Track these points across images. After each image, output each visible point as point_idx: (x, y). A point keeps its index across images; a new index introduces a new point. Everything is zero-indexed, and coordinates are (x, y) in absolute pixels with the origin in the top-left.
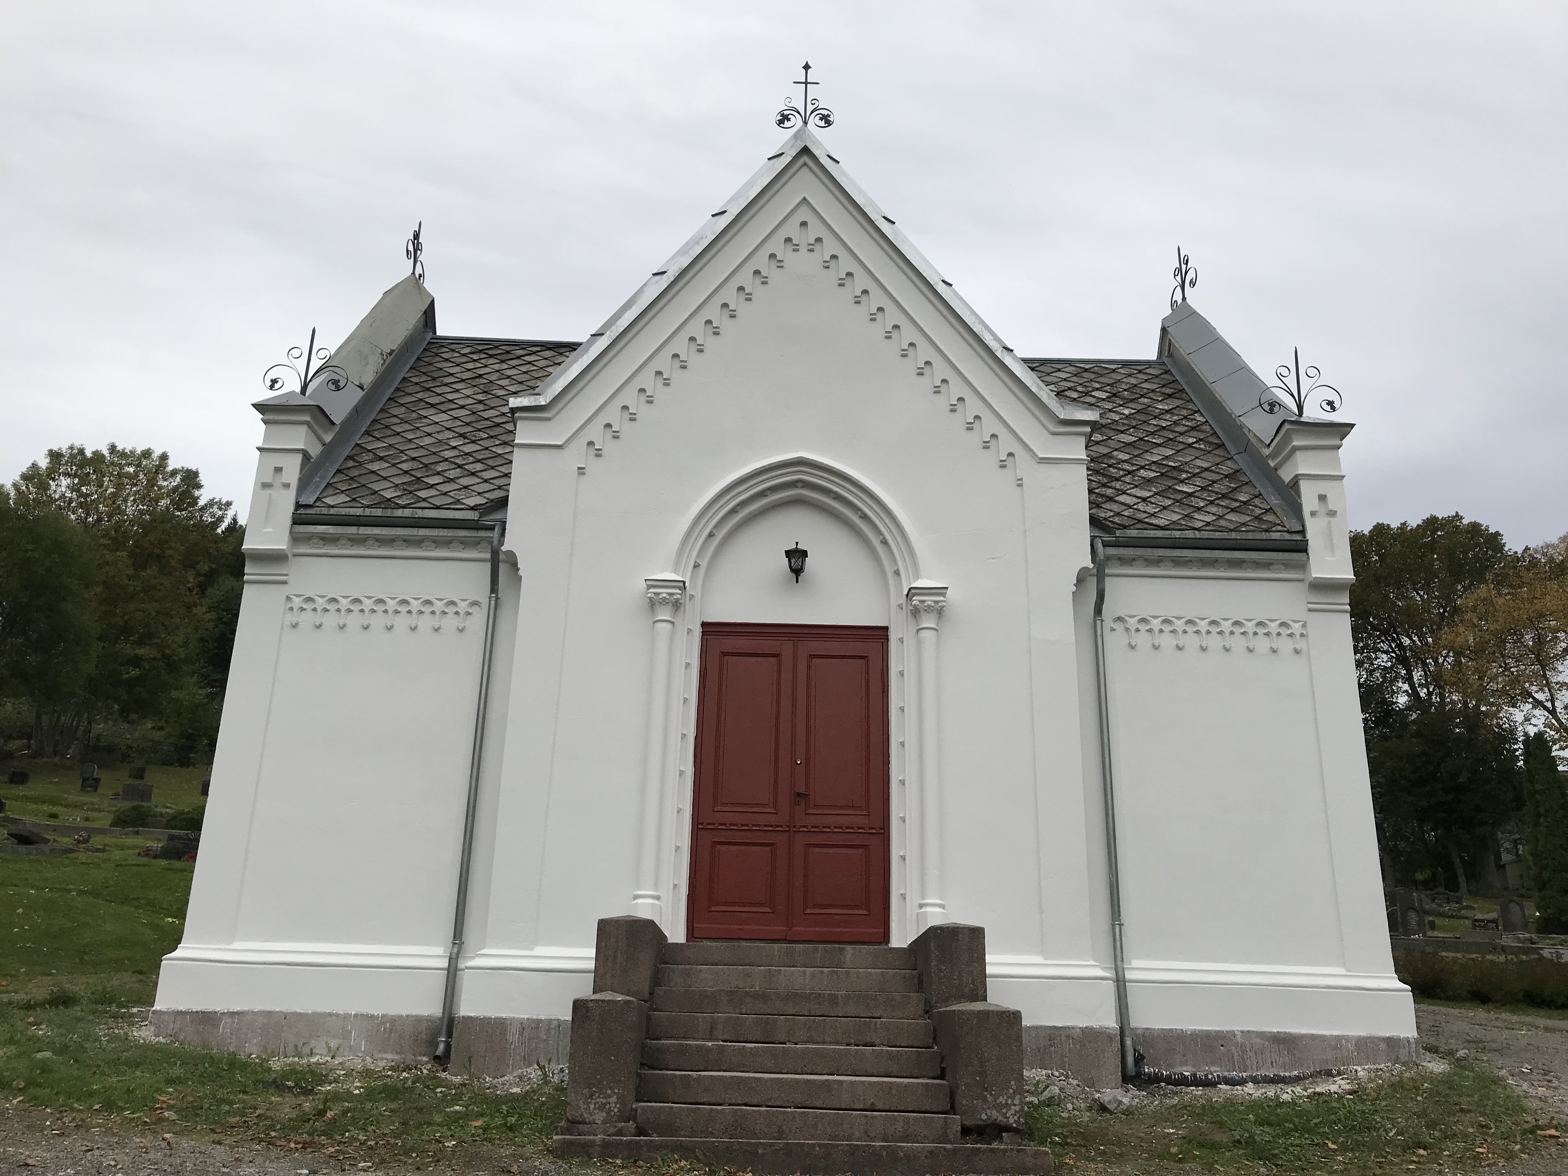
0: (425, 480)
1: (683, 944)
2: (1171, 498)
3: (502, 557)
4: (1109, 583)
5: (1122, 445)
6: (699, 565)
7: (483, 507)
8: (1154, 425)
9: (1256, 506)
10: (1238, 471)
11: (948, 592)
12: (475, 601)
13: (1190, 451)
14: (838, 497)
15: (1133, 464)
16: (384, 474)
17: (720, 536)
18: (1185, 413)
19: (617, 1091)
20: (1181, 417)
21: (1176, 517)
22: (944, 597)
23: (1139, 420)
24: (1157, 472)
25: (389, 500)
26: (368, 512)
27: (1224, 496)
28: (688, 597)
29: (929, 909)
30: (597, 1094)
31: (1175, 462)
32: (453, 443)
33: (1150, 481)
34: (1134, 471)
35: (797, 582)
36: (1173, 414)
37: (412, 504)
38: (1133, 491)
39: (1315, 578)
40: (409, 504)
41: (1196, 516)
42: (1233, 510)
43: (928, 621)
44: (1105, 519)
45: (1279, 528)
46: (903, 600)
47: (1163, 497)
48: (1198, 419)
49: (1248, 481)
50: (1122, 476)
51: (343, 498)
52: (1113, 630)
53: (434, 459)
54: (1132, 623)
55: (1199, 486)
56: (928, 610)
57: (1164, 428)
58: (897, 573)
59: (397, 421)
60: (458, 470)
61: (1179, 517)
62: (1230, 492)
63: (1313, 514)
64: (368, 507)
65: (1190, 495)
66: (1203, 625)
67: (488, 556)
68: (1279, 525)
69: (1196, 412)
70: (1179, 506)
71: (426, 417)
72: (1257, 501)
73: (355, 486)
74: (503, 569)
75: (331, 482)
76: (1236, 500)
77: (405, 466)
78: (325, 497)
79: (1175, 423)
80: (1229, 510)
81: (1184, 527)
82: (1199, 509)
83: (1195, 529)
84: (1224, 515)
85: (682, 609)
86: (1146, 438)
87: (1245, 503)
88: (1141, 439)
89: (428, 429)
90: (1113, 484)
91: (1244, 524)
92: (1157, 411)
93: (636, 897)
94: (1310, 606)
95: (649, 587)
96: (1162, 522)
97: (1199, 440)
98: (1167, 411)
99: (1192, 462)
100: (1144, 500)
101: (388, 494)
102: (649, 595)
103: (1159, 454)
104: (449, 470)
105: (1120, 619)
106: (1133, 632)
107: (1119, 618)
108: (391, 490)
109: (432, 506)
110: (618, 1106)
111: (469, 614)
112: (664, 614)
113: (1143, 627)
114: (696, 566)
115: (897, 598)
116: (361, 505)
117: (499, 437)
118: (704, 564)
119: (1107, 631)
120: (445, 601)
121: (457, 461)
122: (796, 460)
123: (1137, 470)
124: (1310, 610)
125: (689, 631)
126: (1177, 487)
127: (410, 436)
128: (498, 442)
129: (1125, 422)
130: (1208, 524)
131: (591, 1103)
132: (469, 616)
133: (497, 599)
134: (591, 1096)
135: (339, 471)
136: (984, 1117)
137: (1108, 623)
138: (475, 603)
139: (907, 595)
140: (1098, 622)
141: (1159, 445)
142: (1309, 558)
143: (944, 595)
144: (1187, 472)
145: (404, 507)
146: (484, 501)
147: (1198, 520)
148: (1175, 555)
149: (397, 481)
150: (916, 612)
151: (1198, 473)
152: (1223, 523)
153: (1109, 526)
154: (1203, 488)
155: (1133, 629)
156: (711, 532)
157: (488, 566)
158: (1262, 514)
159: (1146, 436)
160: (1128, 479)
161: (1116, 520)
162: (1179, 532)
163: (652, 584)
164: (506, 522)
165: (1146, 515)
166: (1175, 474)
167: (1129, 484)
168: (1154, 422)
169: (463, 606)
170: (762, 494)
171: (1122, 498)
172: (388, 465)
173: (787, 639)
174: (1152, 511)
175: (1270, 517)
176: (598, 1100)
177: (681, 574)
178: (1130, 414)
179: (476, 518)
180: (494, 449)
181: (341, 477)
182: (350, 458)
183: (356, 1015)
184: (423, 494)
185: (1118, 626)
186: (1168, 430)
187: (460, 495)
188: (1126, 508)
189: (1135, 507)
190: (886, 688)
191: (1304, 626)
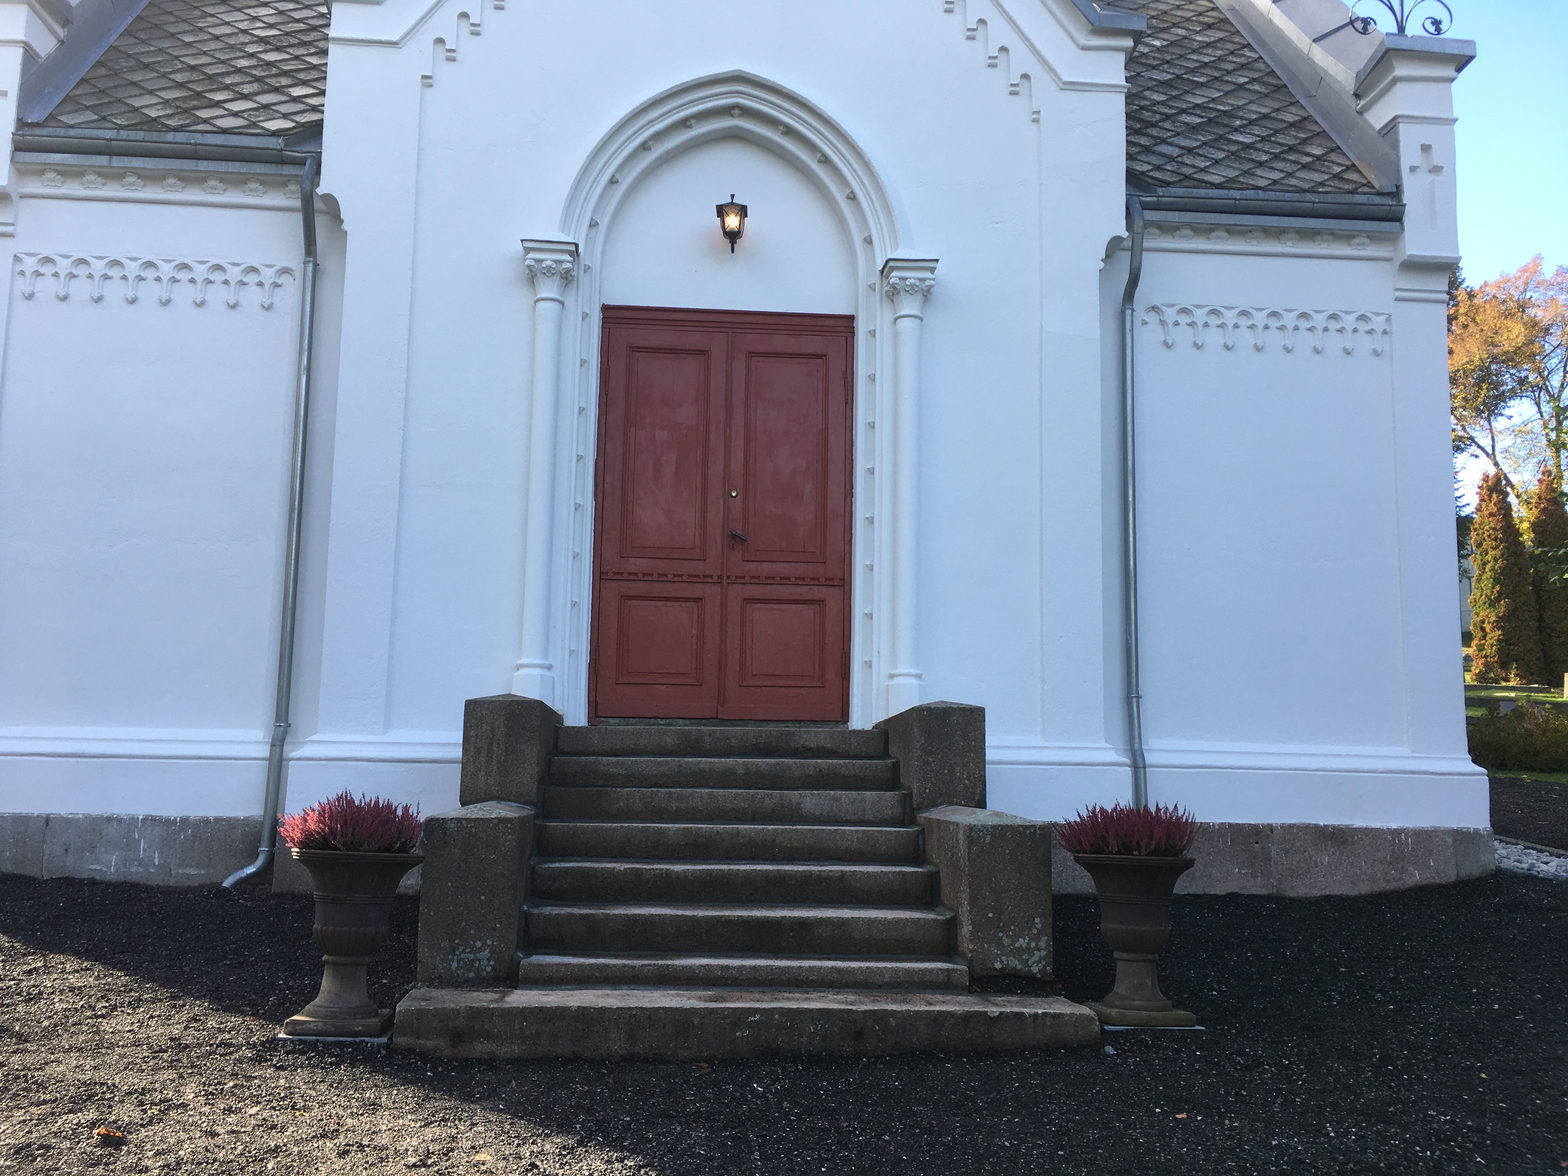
0: (208, 95)
1: (585, 727)
2: (1224, 150)
3: (318, 205)
4: (1148, 259)
5: (1155, 83)
6: (597, 224)
7: (291, 132)
8: (1194, 60)
9: (1334, 162)
10: (1305, 119)
11: (939, 266)
12: (284, 268)
13: (1242, 93)
14: (789, 131)
15: (1171, 107)
16: (150, 86)
17: (626, 182)
18: (1231, 47)
19: (489, 942)
20: (1227, 52)
21: (1232, 174)
22: (932, 272)
23: (1174, 54)
24: (1202, 117)
25: (154, 120)
26: (124, 134)
27: (1291, 149)
28: (582, 267)
29: (901, 680)
30: (461, 948)
31: (1225, 106)
32: (251, 49)
33: (1194, 128)
34: (1173, 115)
35: (733, 251)
36: (1216, 48)
37: (188, 125)
38: (1175, 140)
39: (1410, 256)
40: (182, 126)
41: (1259, 172)
42: (1305, 166)
43: (909, 306)
44: (1143, 173)
45: (1366, 189)
46: (876, 279)
47: (1214, 148)
48: (1249, 54)
49: (1319, 130)
50: (1160, 121)
51: (91, 116)
52: (1145, 323)
53: (221, 69)
54: (1170, 314)
55: (1258, 136)
56: (911, 290)
57: (1206, 64)
58: (869, 241)
59: (172, 19)
60: (256, 85)
61: (1237, 173)
62: (1300, 144)
63: (1413, 169)
64: (123, 128)
65: (1248, 146)
66: (1260, 318)
67: (298, 203)
68: (1364, 185)
69: (1244, 46)
70: (1236, 159)
71: (212, 16)
72: (1333, 157)
73: (106, 101)
74: (321, 224)
75: (72, 94)
76: (1308, 154)
77: (179, 78)
78: (61, 114)
79: (1220, 59)
80: (1300, 166)
81: (1245, 186)
82: (1261, 164)
83: (1259, 188)
84: (1294, 172)
85: (575, 282)
86: (1185, 76)
87: (1318, 158)
88: (1178, 77)
89: (217, 31)
90: (1149, 131)
91: (1321, 184)
92: (1195, 43)
93: (519, 667)
94: (1400, 294)
95: (528, 250)
96: (1216, 179)
97: (1253, 80)
98: (1208, 45)
99: (1246, 107)
100: (1190, 151)
101: (153, 113)
102: (527, 262)
103: (1203, 96)
104: (242, 83)
105: (1154, 309)
106: (1170, 326)
107: (1153, 307)
108: (158, 107)
109: (215, 129)
110: (492, 963)
111: (277, 285)
112: (548, 289)
113: (1184, 319)
114: (593, 225)
115: (868, 273)
116: (114, 126)
117: (316, 44)
118: (604, 222)
119: (1137, 323)
120: (243, 267)
121: (254, 72)
122: (730, 75)
123: (1177, 114)
124: (1398, 299)
125: (585, 316)
126: (1231, 137)
127: (188, 39)
128: (312, 50)
129: (1157, 55)
130: (1275, 182)
131: (453, 960)
132: (278, 289)
133: (316, 265)
134: (453, 950)
135: (83, 81)
136: (998, 966)
137: (1140, 313)
138: (285, 271)
139: (882, 272)
140: (1128, 312)
141: (1202, 85)
142: (1403, 229)
143: (932, 270)
144: (1241, 118)
145: (175, 130)
146: (290, 125)
147: (1262, 177)
148: (1232, 222)
149: (168, 95)
150: (893, 294)
151: (1256, 120)
152: (1293, 181)
153: (1148, 183)
154: (1263, 139)
155: (1170, 322)
156: (613, 176)
157: (299, 218)
158: (1343, 171)
159: (1185, 74)
160: (1167, 125)
161: (1157, 175)
162: (1238, 192)
163: (530, 246)
164: (321, 153)
165: (1194, 170)
166: (1226, 121)
167: (1169, 130)
168: (1194, 57)
169: (268, 276)
170: (684, 123)
171: (1164, 149)
172: (155, 74)
173: (718, 330)
174: (1202, 165)
175: (1352, 176)
176: (462, 956)
177: (572, 234)
178: (1163, 46)
179: (279, 147)
180: (308, 59)
181: (87, 89)
182: (100, 64)
183: (145, 820)
184: (204, 114)
185: (1152, 318)
186: (1212, 67)
187: (256, 116)
188: (1168, 160)
189: (1180, 159)
190: (850, 398)
191: (1388, 320)
